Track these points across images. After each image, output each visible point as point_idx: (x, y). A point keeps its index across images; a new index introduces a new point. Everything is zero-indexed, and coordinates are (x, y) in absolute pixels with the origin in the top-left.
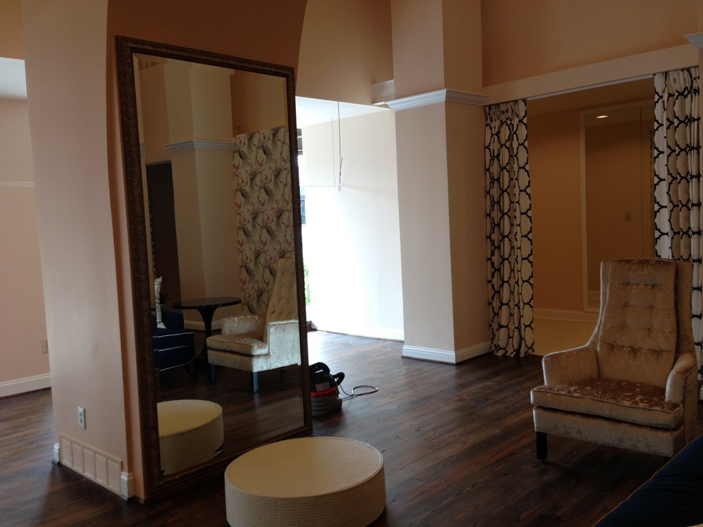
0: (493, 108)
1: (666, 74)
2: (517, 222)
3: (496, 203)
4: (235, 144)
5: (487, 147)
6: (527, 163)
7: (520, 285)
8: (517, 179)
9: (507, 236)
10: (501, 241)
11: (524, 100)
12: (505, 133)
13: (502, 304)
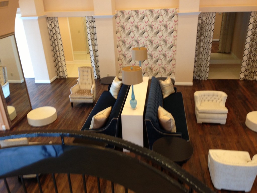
0: (48, 18)
1: (88, 17)
2: (60, 47)
5: (48, 28)
8: (58, 37)
10: (56, 52)
11: (57, 17)
12: (53, 25)
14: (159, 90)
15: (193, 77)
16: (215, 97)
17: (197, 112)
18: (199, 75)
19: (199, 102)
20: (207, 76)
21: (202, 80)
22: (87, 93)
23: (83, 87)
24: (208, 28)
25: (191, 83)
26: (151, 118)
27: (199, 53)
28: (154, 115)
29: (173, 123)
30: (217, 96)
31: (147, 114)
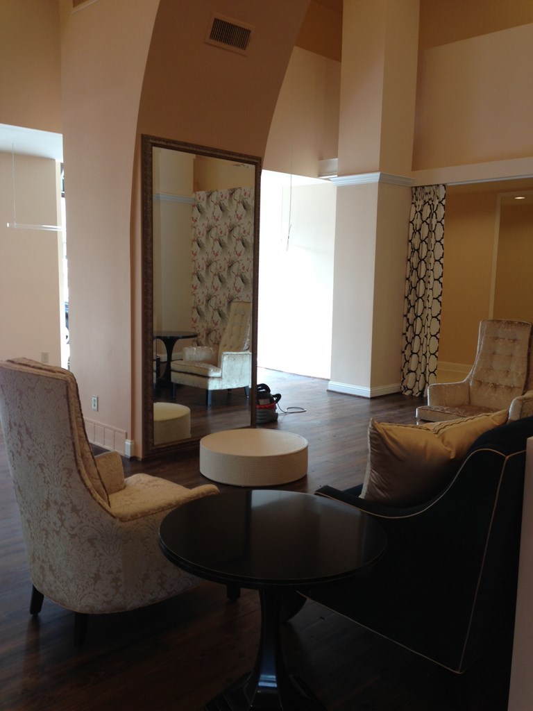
0: (419, 189)
2: (430, 286)
3: (414, 269)
4: (195, 199)
5: (411, 222)
6: (442, 238)
7: (429, 338)
8: (433, 251)
9: (421, 298)
10: (416, 301)
11: (444, 185)
12: (427, 211)
13: (413, 353)
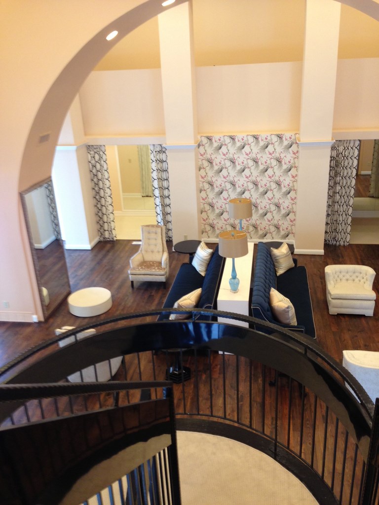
0: (91, 146)
1: (154, 145)
3: (97, 184)
5: (90, 162)
8: (104, 175)
9: (103, 197)
10: (100, 199)
11: (104, 146)
14: (271, 263)
15: (325, 241)
16: (357, 274)
17: (329, 298)
18: (334, 238)
19: (332, 282)
20: (348, 240)
21: (340, 245)
22: (157, 266)
23: (149, 257)
24: (347, 163)
25: (321, 252)
26: (260, 305)
27: (334, 202)
28: (265, 300)
29: (292, 311)
30: (361, 273)
31: (254, 298)
